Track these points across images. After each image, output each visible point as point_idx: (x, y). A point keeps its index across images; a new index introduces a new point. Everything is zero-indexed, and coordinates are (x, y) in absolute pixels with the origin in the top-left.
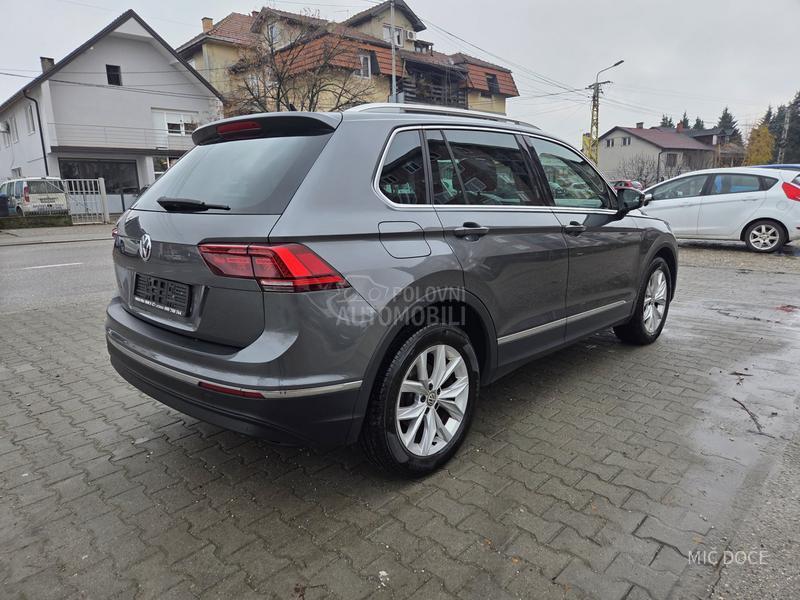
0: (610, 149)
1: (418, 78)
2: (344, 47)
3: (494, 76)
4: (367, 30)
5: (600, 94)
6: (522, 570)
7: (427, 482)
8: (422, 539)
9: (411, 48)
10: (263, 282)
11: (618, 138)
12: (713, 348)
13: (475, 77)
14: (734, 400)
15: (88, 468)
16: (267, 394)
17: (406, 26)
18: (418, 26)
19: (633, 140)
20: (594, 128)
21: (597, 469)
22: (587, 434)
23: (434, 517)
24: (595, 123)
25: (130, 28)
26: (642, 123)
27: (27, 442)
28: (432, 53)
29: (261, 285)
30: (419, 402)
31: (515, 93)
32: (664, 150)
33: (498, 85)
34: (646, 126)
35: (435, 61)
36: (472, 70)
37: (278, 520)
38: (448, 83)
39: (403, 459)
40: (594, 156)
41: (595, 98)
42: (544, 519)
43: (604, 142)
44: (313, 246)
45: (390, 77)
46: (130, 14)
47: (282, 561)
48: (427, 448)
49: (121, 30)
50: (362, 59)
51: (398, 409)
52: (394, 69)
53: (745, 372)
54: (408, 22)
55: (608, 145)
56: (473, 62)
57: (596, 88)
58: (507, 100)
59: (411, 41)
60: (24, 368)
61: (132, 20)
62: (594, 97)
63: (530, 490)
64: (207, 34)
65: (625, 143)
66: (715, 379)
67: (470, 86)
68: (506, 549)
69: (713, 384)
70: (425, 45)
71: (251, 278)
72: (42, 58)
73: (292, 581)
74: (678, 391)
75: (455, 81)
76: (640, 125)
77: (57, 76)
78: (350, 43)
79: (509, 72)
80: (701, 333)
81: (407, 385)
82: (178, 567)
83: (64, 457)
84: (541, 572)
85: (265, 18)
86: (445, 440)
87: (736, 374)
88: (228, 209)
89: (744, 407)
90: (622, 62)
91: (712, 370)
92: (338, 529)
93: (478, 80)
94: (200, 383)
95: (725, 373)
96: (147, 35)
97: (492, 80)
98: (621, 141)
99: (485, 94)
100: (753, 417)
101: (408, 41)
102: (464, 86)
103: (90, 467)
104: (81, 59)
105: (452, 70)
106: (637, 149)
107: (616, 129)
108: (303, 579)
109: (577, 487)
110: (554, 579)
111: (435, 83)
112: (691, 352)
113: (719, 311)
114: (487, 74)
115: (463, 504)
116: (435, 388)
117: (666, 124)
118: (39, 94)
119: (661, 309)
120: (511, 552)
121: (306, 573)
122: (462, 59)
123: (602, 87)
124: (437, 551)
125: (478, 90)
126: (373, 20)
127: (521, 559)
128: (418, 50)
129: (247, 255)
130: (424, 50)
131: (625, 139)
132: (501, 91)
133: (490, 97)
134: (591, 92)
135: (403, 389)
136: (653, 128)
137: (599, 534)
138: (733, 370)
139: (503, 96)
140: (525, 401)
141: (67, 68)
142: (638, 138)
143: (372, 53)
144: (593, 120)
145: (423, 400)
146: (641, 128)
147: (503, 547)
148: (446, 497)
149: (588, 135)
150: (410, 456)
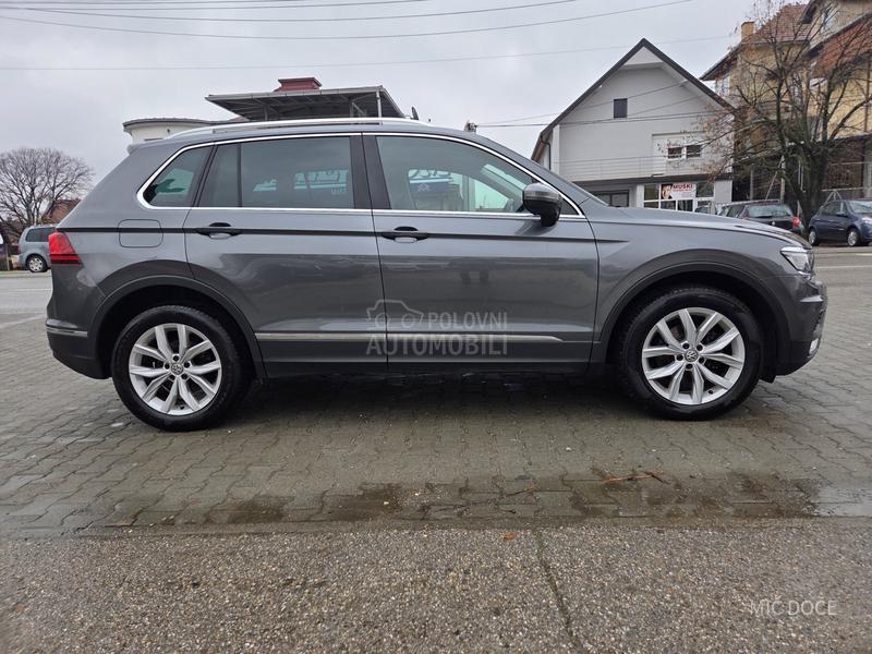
25: (640, 58)
46: (644, 43)
49: (631, 62)
51: (132, 365)
61: (644, 49)
64: (744, 41)
96: (657, 60)
118: (552, 138)
135: (136, 350)
145: (167, 367)
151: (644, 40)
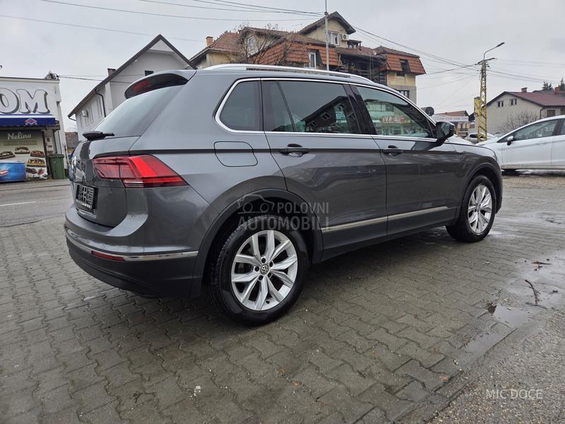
0: (501, 108)
1: (350, 65)
2: (293, 48)
3: (406, 61)
4: (314, 36)
5: (487, 68)
6: (297, 391)
7: (260, 329)
8: (238, 367)
9: (345, 46)
10: (125, 181)
11: (506, 100)
12: (529, 244)
13: (393, 62)
14: (526, 281)
15: (48, 314)
16: (126, 258)
17: (341, 31)
18: (350, 30)
19: (519, 101)
20: (483, 93)
21: (388, 326)
22: (395, 302)
23: (253, 352)
24: (484, 89)
25: (160, 46)
26: (526, 88)
27: (21, 297)
28: (360, 48)
29: (124, 184)
30: (254, 271)
31: (423, 72)
32: (544, 107)
33: (409, 66)
34: (528, 91)
35: (363, 54)
36: (389, 58)
37: (147, 350)
38: (372, 68)
39: (239, 310)
40: (483, 113)
41: (483, 72)
42: (332, 358)
43: (495, 104)
44: (160, 157)
45: (326, 65)
46: (160, 38)
47: (135, 376)
48: (260, 305)
49: (153, 48)
50: (310, 56)
51: (233, 275)
52: (328, 60)
53: (547, 262)
54: (342, 28)
55: (499, 106)
56: (391, 52)
57: (484, 64)
58: (417, 77)
59: (345, 41)
60: (43, 255)
61: (161, 42)
62: (482, 70)
63: (331, 338)
64: (210, 47)
65: (512, 104)
66: (519, 266)
67: (388, 69)
68: (294, 376)
69: (516, 270)
70: (355, 43)
71: (118, 179)
72: (108, 69)
73: (134, 389)
74: (483, 274)
75: (377, 66)
76: (524, 90)
77: (116, 79)
78: (297, 45)
79: (418, 57)
80: (524, 235)
81: (240, 257)
82: (69, 375)
83: (38, 306)
84: (311, 393)
85: (246, 33)
86: (278, 300)
87: (538, 263)
88: (113, 135)
89: (532, 286)
90: (503, 43)
91: (519, 260)
92: (183, 357)
93: (395, 64)
94: (92, 252)
95: (529, 262)
96: (170, 50)
97: (405, 64)
98: (509, 102)
99: (399, 74)
100: (536, 293)
101: (343, 41)
102: (383, 69)
103: (48, 313)
104: (129, 68)
105: (374, 58)
106: (523, 108)
107: (505, 94)
108: (143, 388)
109: (368, 337)
110: (318, 398)
111: (362, 69)
112: (508, 247)
113: (547, 220)
114: (401, 59)
115: (277, 345)
116: (268, 261)
117: (547, 88)
118: (104, 91)
119: (488, 216)
120: (296, 379)
121: (146, 385)
122: (382, 51)
123: (489, 63)
124: (243, 375)
125: (394, 71)
126: (318, 29)
127: (301, 383)
128: (351, 46)
129: (116, 164)
130: (355, 46)
131: (512, 101)
132: (412, 71)
133: (403, 75)
134: (480, 67)
135: (236, 260)
136: (535, 91)
137: (368, 370)
138: (536, 261)
139: (414, 75)
140: (360, 279)
141: (121, 74)
142: (523, 99)
143: (317, 52)
144: (482, 87)
145: (257, 269)
146: (526, 92)
147: (291, 376)
148: (268, 339)
149: (478, 98)
150: (243, 309)
151: (160, 35)
